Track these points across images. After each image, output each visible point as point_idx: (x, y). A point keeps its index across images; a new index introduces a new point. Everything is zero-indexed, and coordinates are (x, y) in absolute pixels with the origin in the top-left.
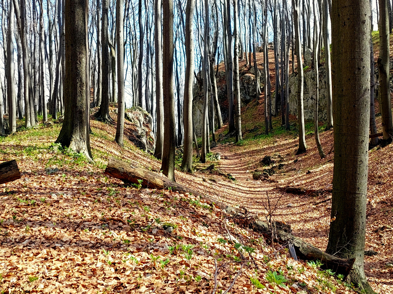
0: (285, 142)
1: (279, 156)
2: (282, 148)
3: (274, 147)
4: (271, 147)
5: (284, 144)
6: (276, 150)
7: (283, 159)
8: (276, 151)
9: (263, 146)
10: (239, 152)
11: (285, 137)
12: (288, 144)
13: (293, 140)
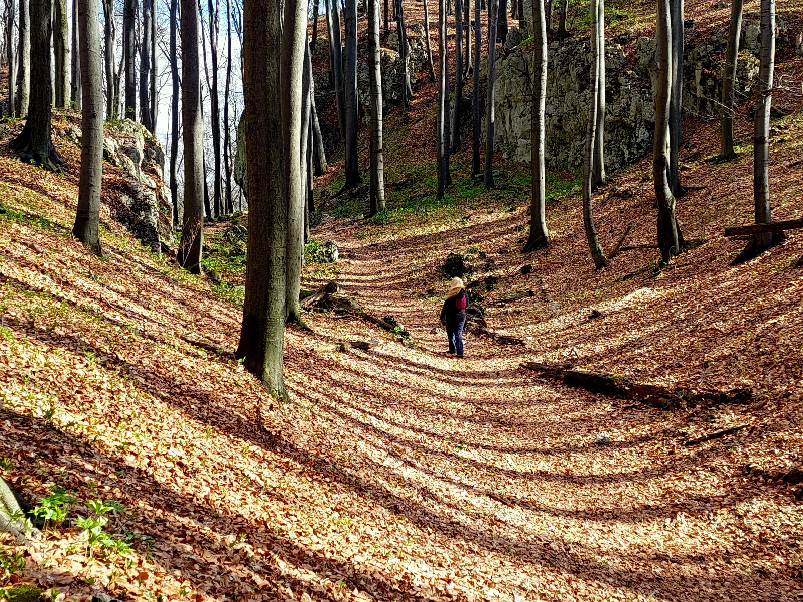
0: (490, 218)
1: (482, 255)
2: (485, 234)
3: (465, 230)
4: (459, 231)
5: (487, 224)
6: (471, 237)
7: (493, 262)
8: (470, 242)
9: (437, 228)
10: (381, 240)
11: (486, 206)
12: (497, 223)
13: (509, 215)
